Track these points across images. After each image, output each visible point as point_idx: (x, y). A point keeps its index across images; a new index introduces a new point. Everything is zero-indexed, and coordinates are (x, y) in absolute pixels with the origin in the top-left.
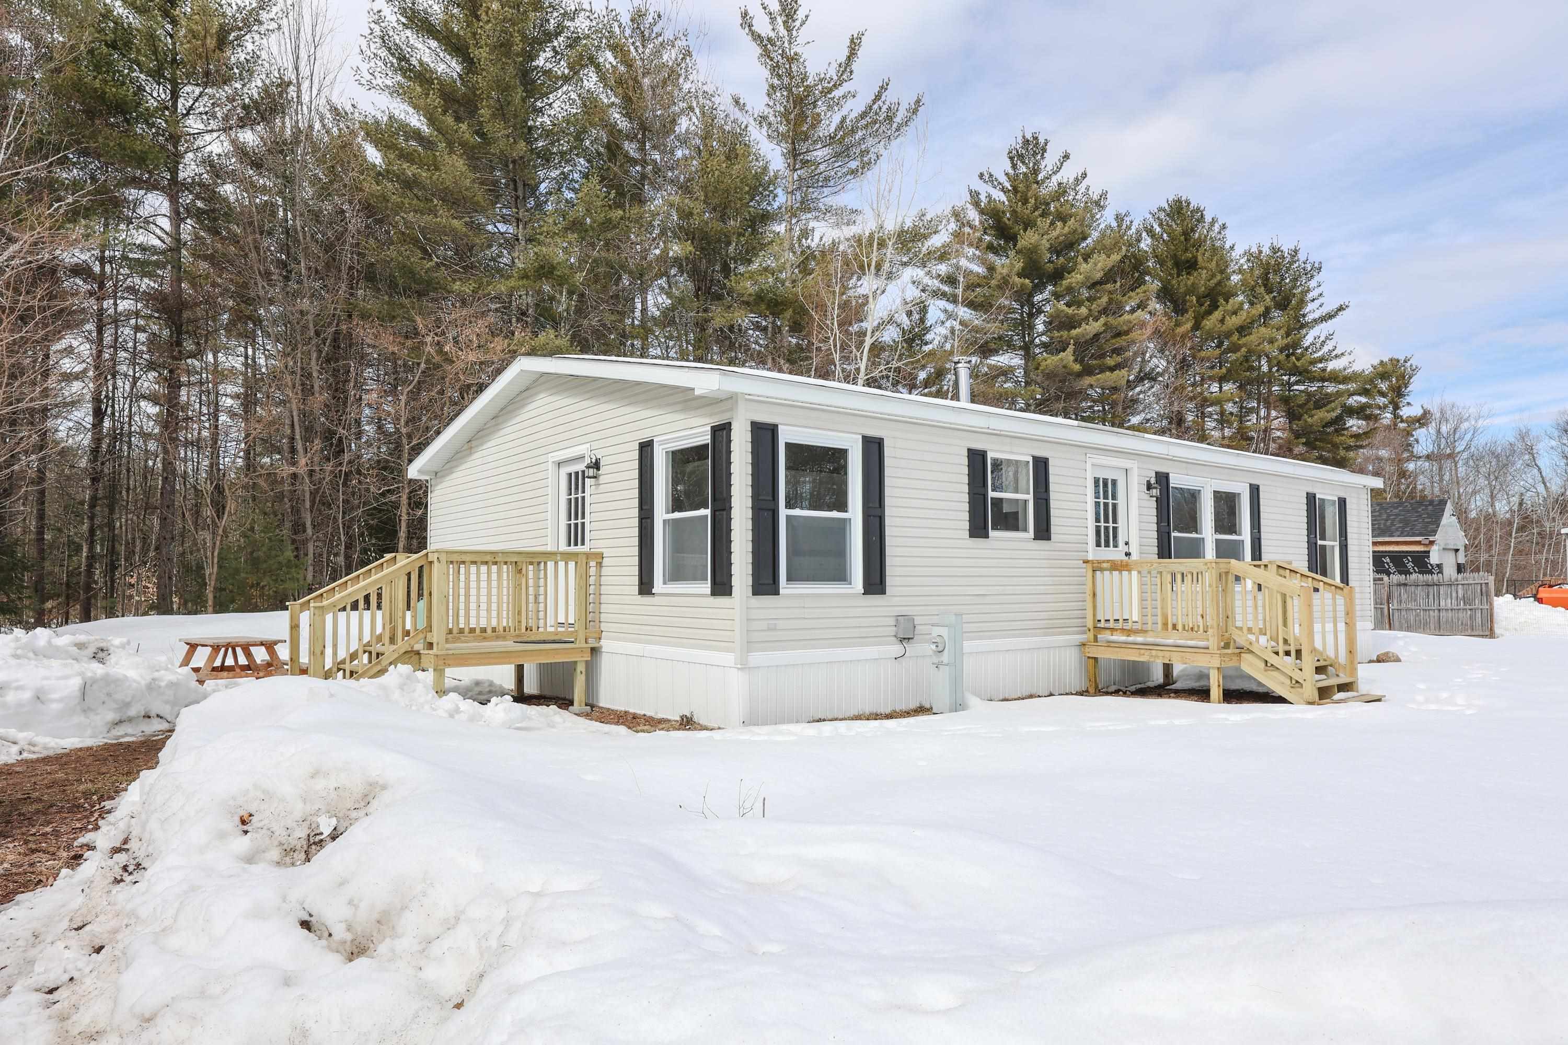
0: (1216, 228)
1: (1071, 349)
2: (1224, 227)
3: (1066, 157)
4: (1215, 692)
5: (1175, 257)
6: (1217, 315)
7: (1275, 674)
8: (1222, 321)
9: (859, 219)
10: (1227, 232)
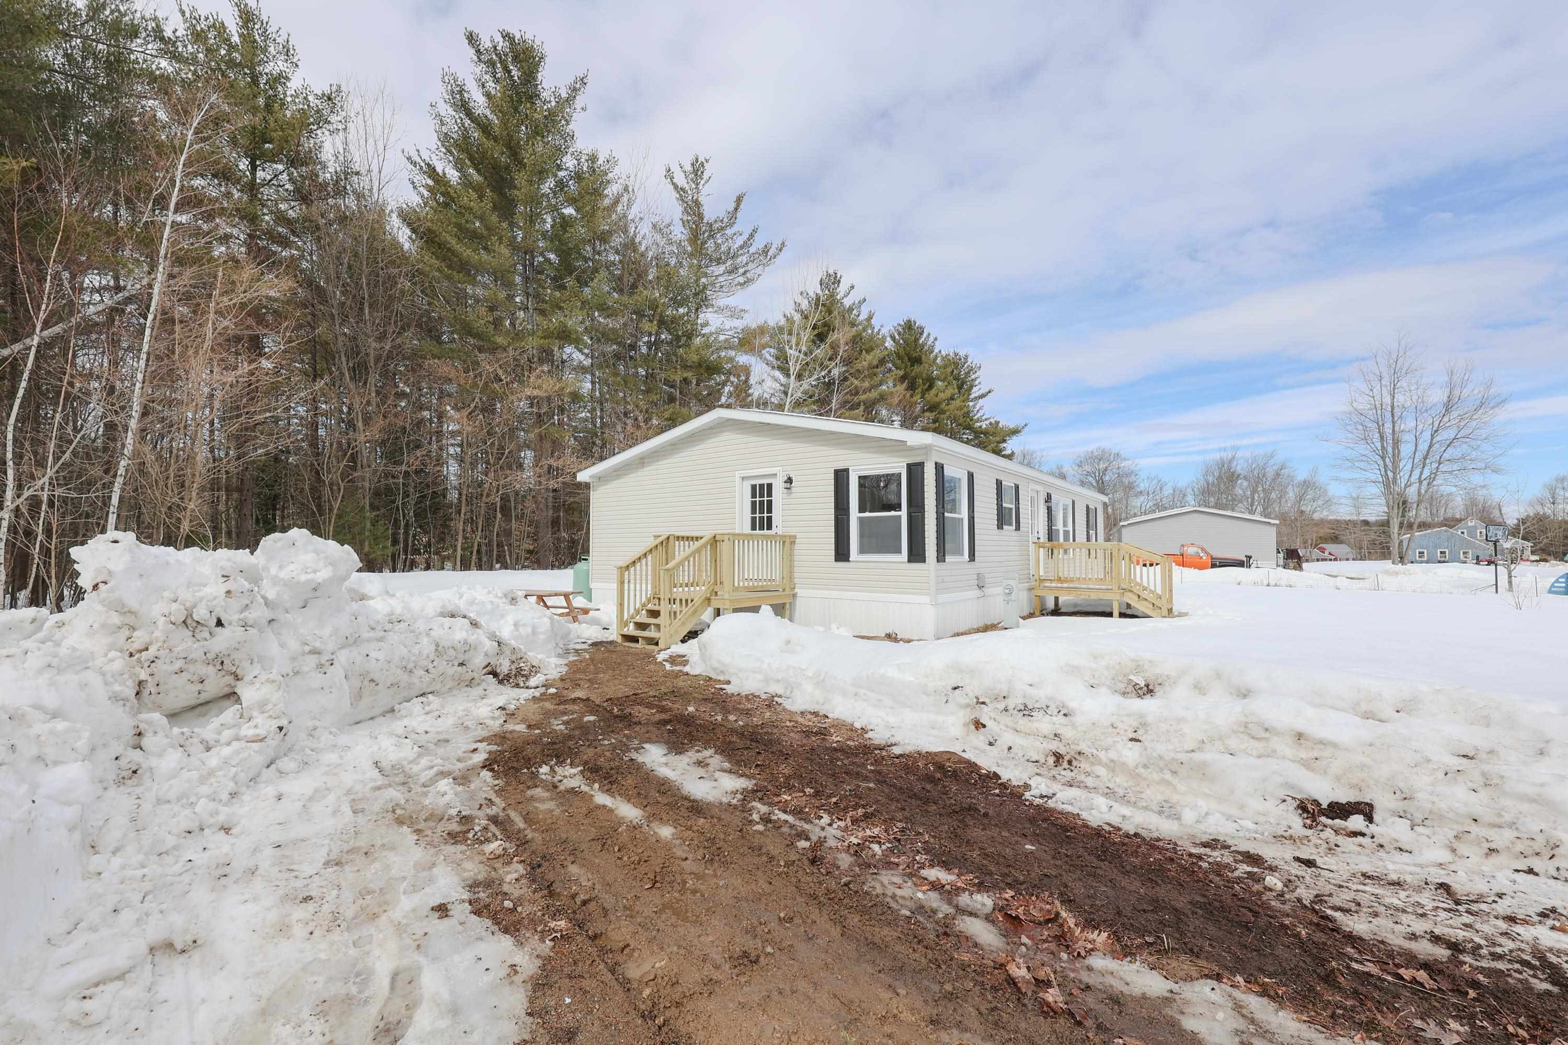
0: (931, 339)
1: (862, 408)
2: (936, 339)
3: (852, 287)
4: (1116, 613)
5: (908, 355)
6: (933, 392)
7: (1144, 602)
8: (937, 396)
9: (746, 316)
10: (937, 343)
